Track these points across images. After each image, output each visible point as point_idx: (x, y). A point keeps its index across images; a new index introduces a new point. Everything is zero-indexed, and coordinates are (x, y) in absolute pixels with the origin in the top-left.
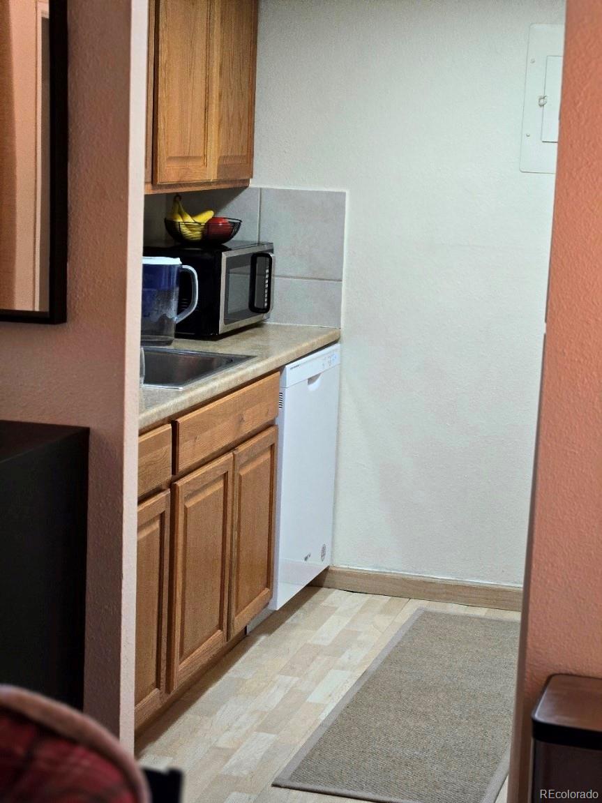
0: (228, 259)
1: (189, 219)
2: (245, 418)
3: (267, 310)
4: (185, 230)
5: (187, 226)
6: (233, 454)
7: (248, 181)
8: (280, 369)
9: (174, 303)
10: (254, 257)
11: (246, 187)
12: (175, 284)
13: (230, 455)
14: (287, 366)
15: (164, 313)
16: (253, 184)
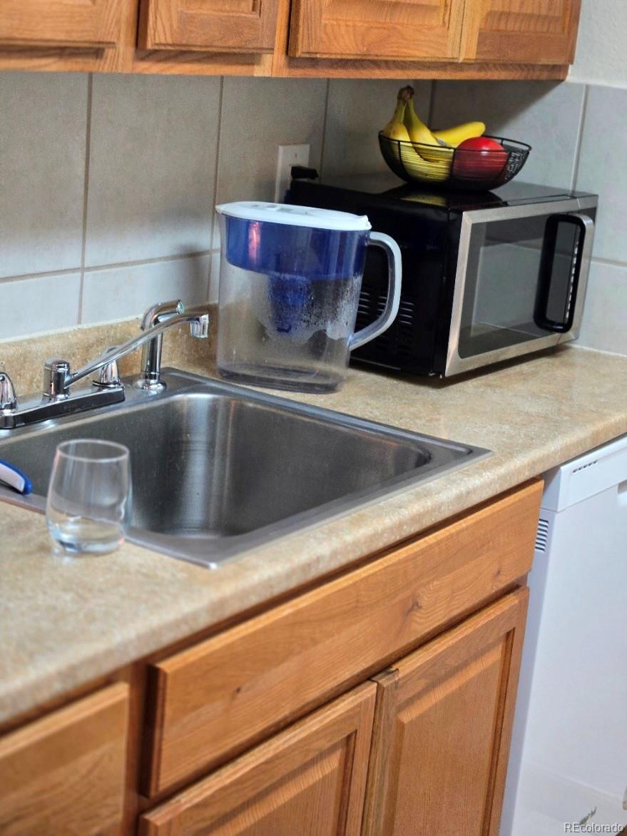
0: (476, 227)
1: (426, 137)
2: (424, 601)
3: (567, 326)
4: (411, 158)
5: (417, 150)
6: (379, 686)
7: (563, 69)
8: (547, 476)
9: (348, 309)
10: (553, 221)
11: (560, 81)
12: (351, 271)
13: (369, 690)
14: (563, 468)
15: (321, 327)
16: (573, 76)
